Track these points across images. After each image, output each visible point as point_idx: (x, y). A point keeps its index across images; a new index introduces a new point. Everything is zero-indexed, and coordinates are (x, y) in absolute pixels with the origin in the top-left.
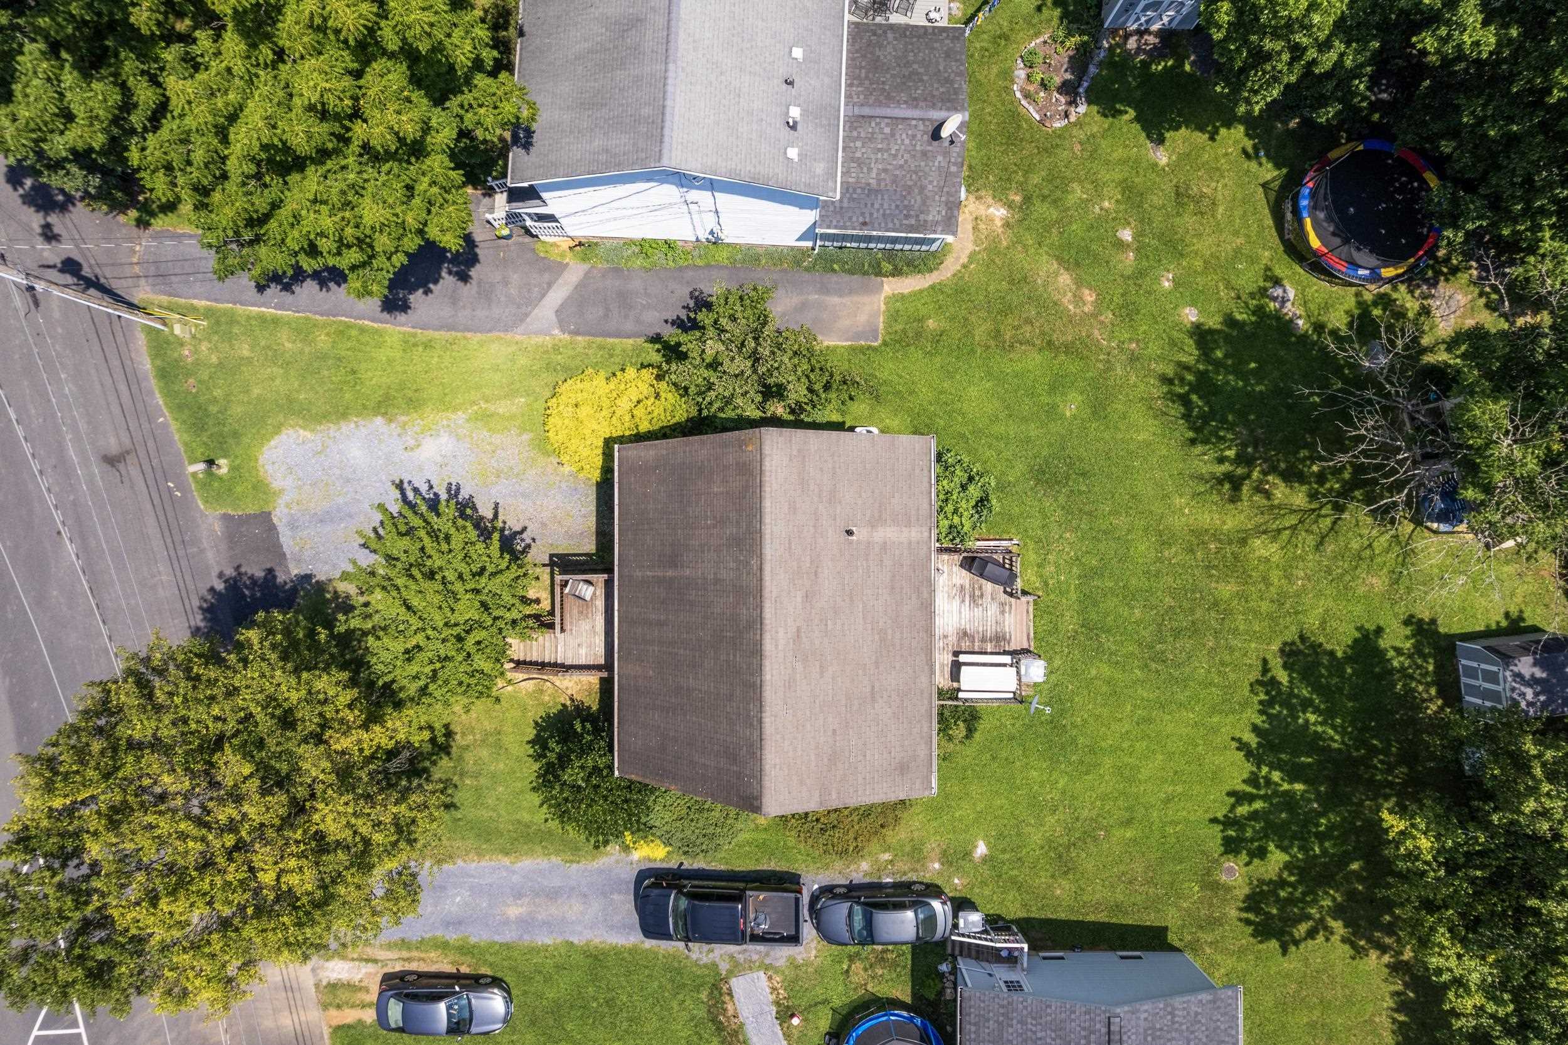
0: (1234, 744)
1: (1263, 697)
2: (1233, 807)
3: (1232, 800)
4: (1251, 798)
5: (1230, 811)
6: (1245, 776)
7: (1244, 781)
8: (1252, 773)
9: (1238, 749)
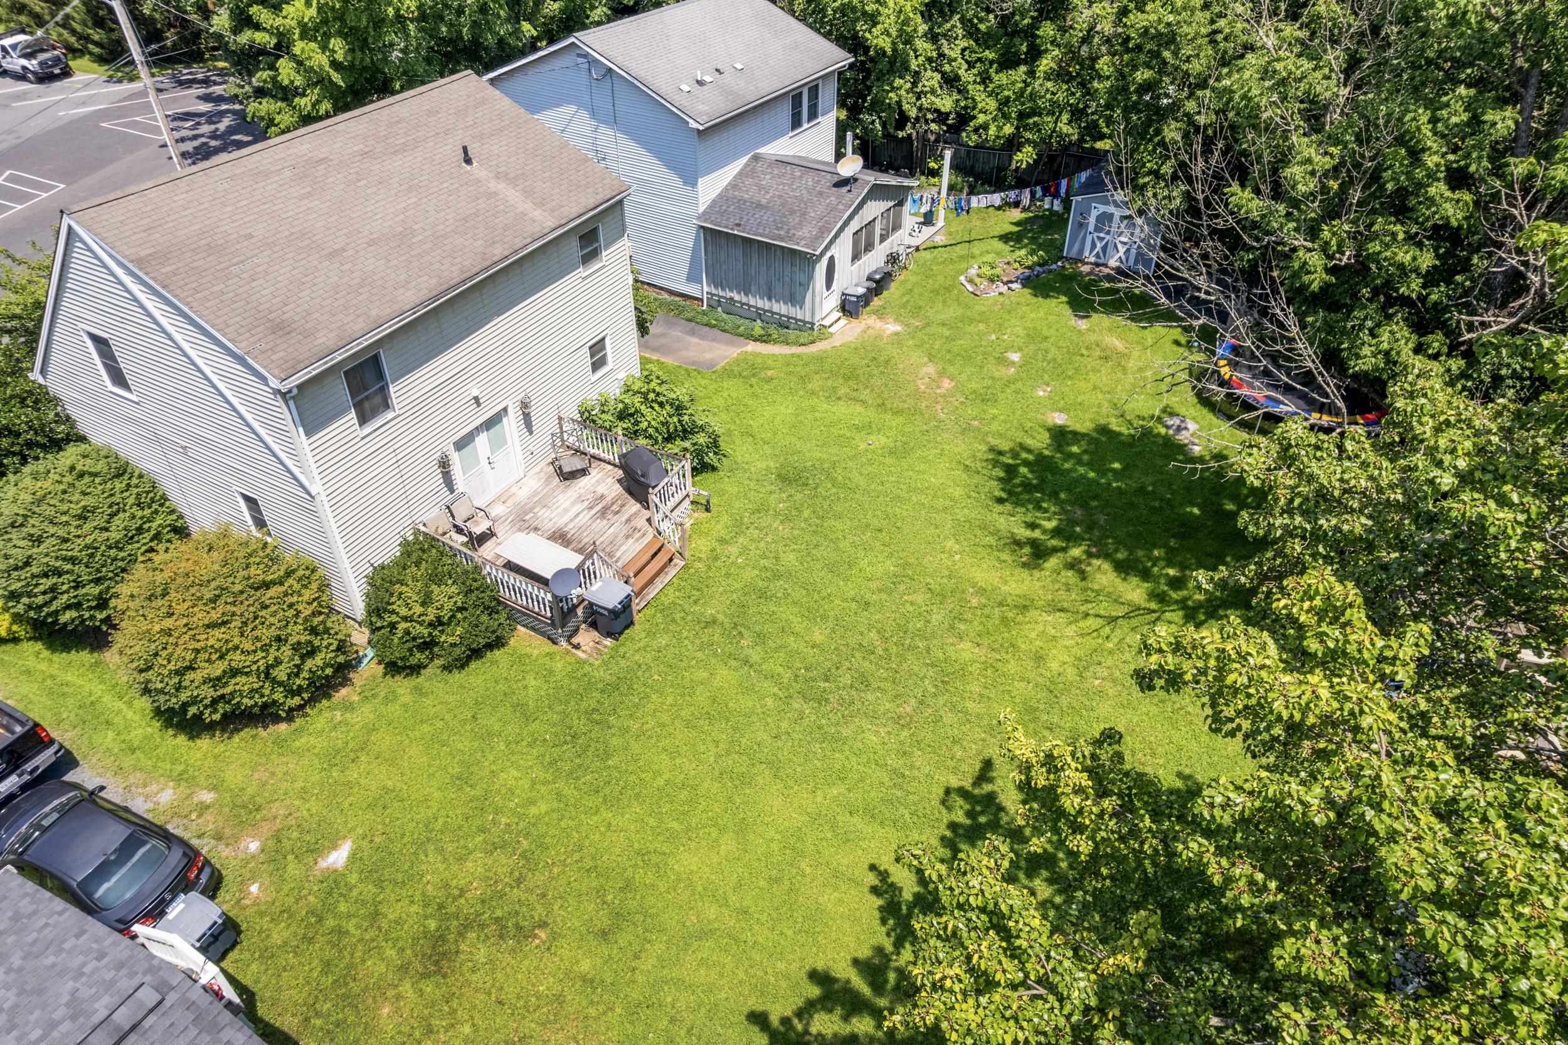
0: (872, 879)
1: (960, 817)
2: (807, 1010)
3: (815, 991)
4: (854, 1005)
5: (799, 1014)
6: (864, 953)
7: (856, 962)
8: (879, 950)
9: (874, 890)
